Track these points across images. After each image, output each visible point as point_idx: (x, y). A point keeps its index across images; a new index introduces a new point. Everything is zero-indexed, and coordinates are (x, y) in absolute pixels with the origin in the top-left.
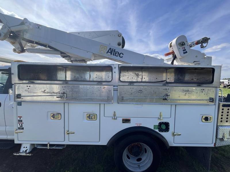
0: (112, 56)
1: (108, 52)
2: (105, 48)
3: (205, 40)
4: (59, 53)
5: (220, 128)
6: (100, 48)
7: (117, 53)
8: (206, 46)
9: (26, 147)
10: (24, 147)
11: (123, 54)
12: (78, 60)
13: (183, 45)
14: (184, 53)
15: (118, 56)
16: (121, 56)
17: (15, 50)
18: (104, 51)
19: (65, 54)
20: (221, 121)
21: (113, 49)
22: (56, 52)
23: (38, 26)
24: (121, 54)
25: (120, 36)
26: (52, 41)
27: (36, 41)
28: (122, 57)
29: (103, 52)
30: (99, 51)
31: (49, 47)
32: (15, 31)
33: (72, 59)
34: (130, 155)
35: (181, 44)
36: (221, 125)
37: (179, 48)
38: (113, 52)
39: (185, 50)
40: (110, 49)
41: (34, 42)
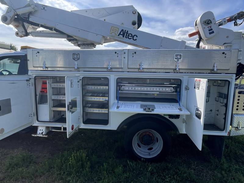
0: (125, 39)
1: (120, 34)
2: (116, 30)
3: (240, 16)
4: (66, 36)
5: (235, 116)
6: (111, 31)
7: (130, 35)
8: (241, 23)
9: (42, 130)
10: (40, 130)
11: (137, 37)
12: (86, 44)
13: (209, 23)
14: (210, 33)
15: (131, 38)
16: (134, 39)
17: (17, 34)
18: (116, 33)
19: (72, 37)
20: (237, 109)
21: (125, 31)
22: (62, 35)
23: (43, 7)
24: (135, 36)
25: (134, 13)
26: (58, 24)
27: (41, 24)
28: (136, 40)
29: (114, 34)
30: (110, 33)
31: (55, 30)
32: (20, 14)
33: (79, 43)
34: (141, 144)
35: (207, 23)
36: (237, 113)
37: (204, 28)
38: (126, 34)
39: (212, 29)
40: (122, 30)
41: (39, 24)
